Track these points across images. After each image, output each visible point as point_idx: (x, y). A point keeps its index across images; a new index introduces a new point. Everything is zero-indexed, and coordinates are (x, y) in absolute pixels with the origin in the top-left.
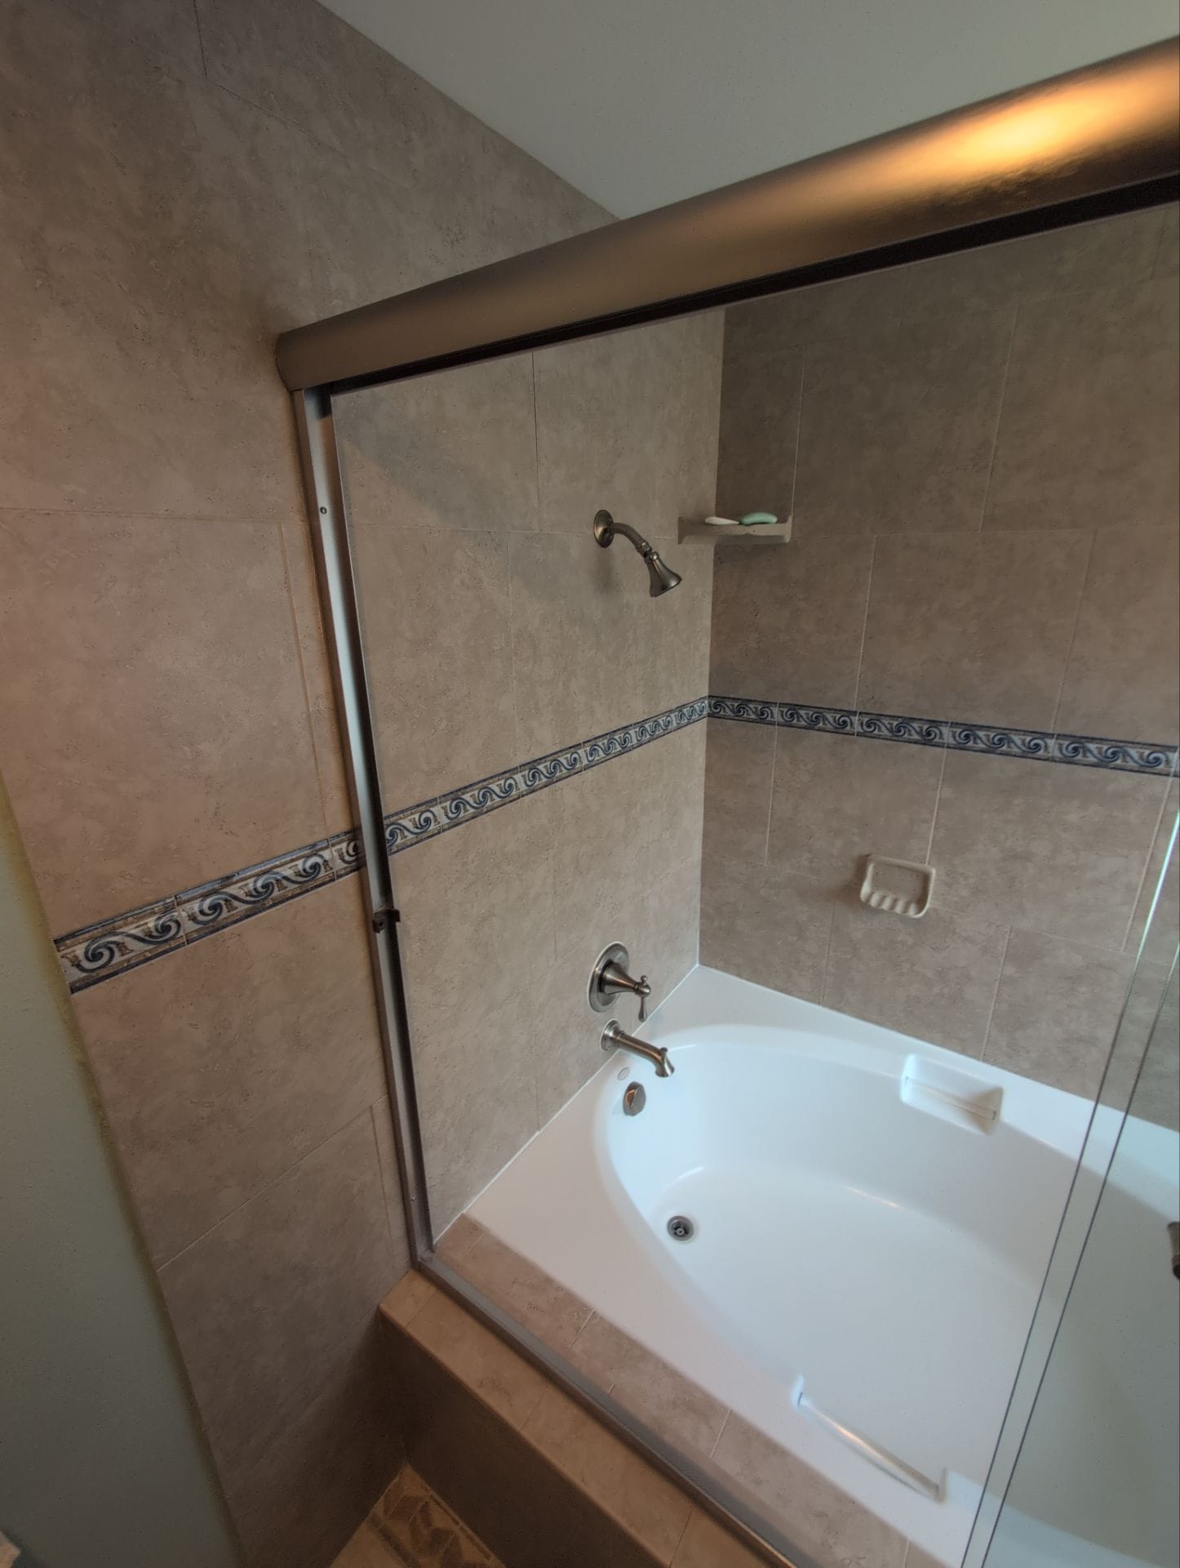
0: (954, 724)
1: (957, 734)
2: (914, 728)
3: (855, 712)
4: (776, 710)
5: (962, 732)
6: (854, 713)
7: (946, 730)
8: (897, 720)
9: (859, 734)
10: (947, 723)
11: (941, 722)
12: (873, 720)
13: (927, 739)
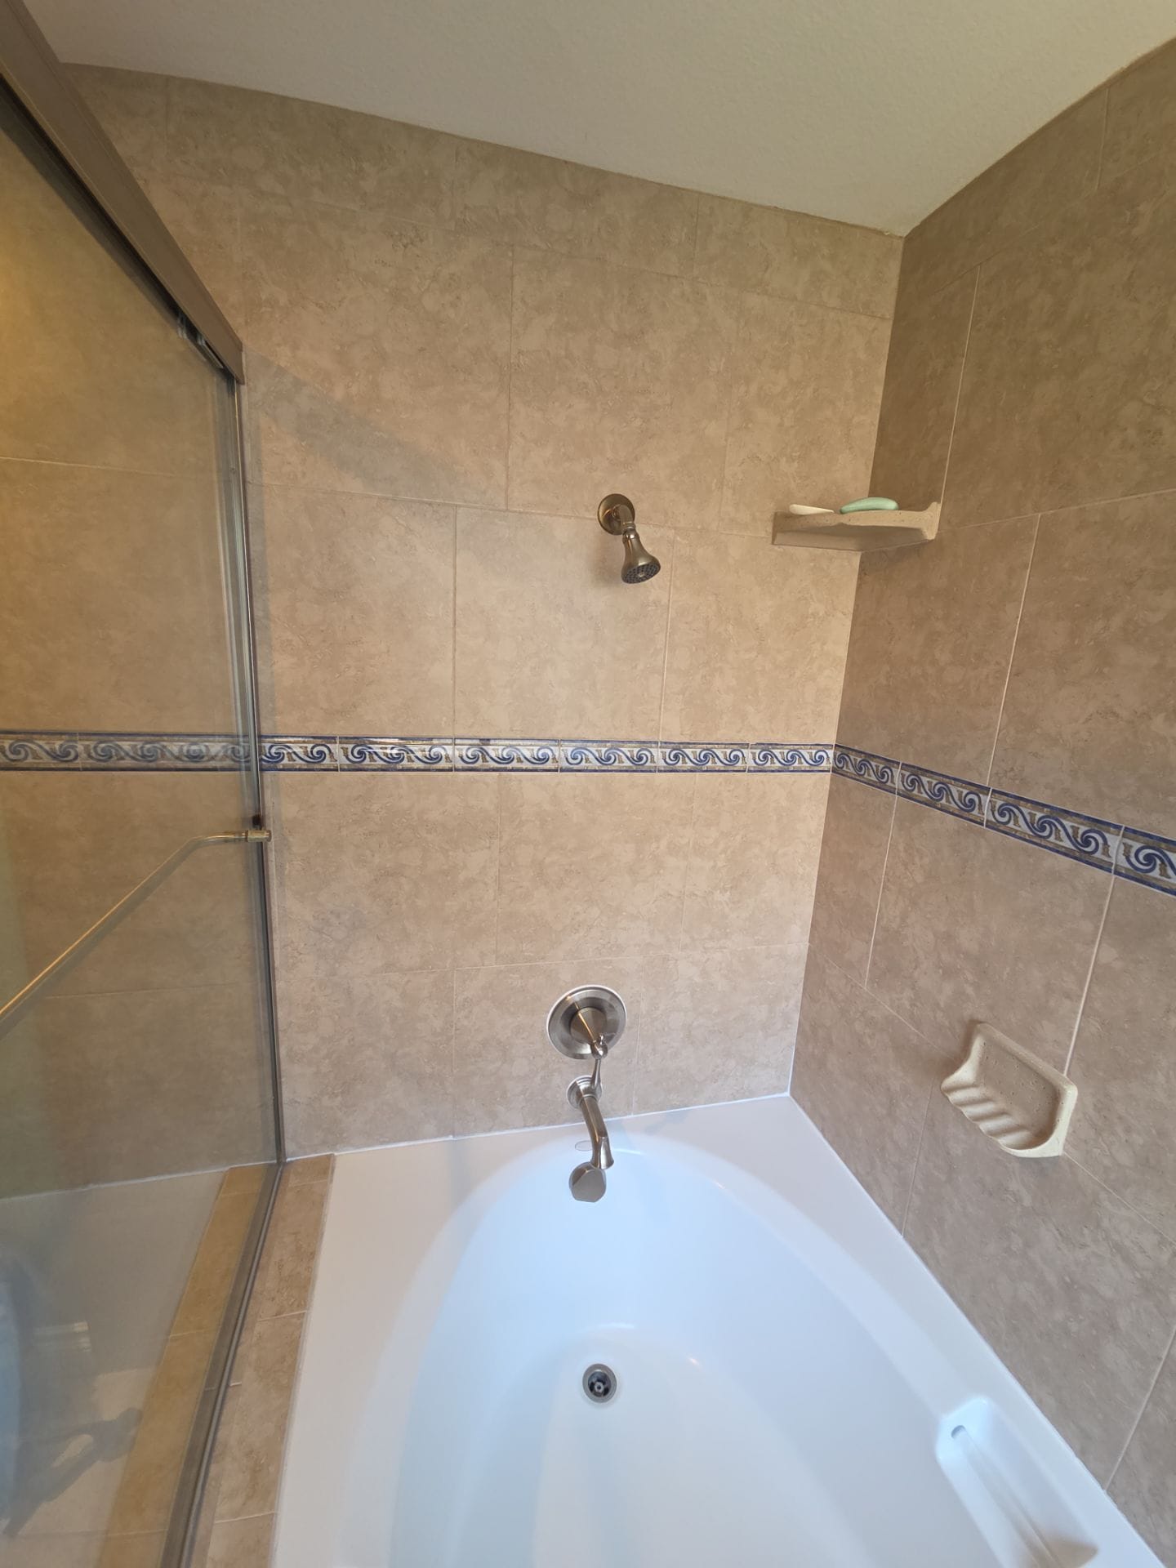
0: (1131, 833)
1: (1133, 851)
2: (1064, 827)
3: (988, 789)
4: (897, 772)
5: (1142, 848)
6: (985, 790)
7: (1115, 841)
8: (1041, 811)
9: (990, 825)
10: (1118, 827)
11: (1109, 824)
12: (1011, 804)
13: (1082, 851)
